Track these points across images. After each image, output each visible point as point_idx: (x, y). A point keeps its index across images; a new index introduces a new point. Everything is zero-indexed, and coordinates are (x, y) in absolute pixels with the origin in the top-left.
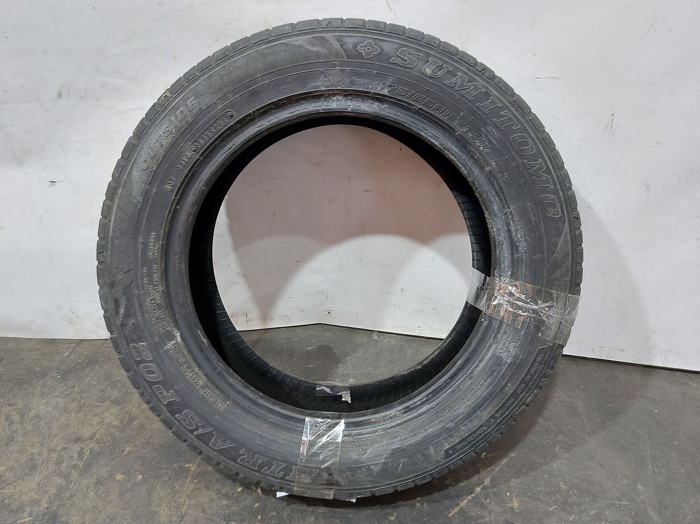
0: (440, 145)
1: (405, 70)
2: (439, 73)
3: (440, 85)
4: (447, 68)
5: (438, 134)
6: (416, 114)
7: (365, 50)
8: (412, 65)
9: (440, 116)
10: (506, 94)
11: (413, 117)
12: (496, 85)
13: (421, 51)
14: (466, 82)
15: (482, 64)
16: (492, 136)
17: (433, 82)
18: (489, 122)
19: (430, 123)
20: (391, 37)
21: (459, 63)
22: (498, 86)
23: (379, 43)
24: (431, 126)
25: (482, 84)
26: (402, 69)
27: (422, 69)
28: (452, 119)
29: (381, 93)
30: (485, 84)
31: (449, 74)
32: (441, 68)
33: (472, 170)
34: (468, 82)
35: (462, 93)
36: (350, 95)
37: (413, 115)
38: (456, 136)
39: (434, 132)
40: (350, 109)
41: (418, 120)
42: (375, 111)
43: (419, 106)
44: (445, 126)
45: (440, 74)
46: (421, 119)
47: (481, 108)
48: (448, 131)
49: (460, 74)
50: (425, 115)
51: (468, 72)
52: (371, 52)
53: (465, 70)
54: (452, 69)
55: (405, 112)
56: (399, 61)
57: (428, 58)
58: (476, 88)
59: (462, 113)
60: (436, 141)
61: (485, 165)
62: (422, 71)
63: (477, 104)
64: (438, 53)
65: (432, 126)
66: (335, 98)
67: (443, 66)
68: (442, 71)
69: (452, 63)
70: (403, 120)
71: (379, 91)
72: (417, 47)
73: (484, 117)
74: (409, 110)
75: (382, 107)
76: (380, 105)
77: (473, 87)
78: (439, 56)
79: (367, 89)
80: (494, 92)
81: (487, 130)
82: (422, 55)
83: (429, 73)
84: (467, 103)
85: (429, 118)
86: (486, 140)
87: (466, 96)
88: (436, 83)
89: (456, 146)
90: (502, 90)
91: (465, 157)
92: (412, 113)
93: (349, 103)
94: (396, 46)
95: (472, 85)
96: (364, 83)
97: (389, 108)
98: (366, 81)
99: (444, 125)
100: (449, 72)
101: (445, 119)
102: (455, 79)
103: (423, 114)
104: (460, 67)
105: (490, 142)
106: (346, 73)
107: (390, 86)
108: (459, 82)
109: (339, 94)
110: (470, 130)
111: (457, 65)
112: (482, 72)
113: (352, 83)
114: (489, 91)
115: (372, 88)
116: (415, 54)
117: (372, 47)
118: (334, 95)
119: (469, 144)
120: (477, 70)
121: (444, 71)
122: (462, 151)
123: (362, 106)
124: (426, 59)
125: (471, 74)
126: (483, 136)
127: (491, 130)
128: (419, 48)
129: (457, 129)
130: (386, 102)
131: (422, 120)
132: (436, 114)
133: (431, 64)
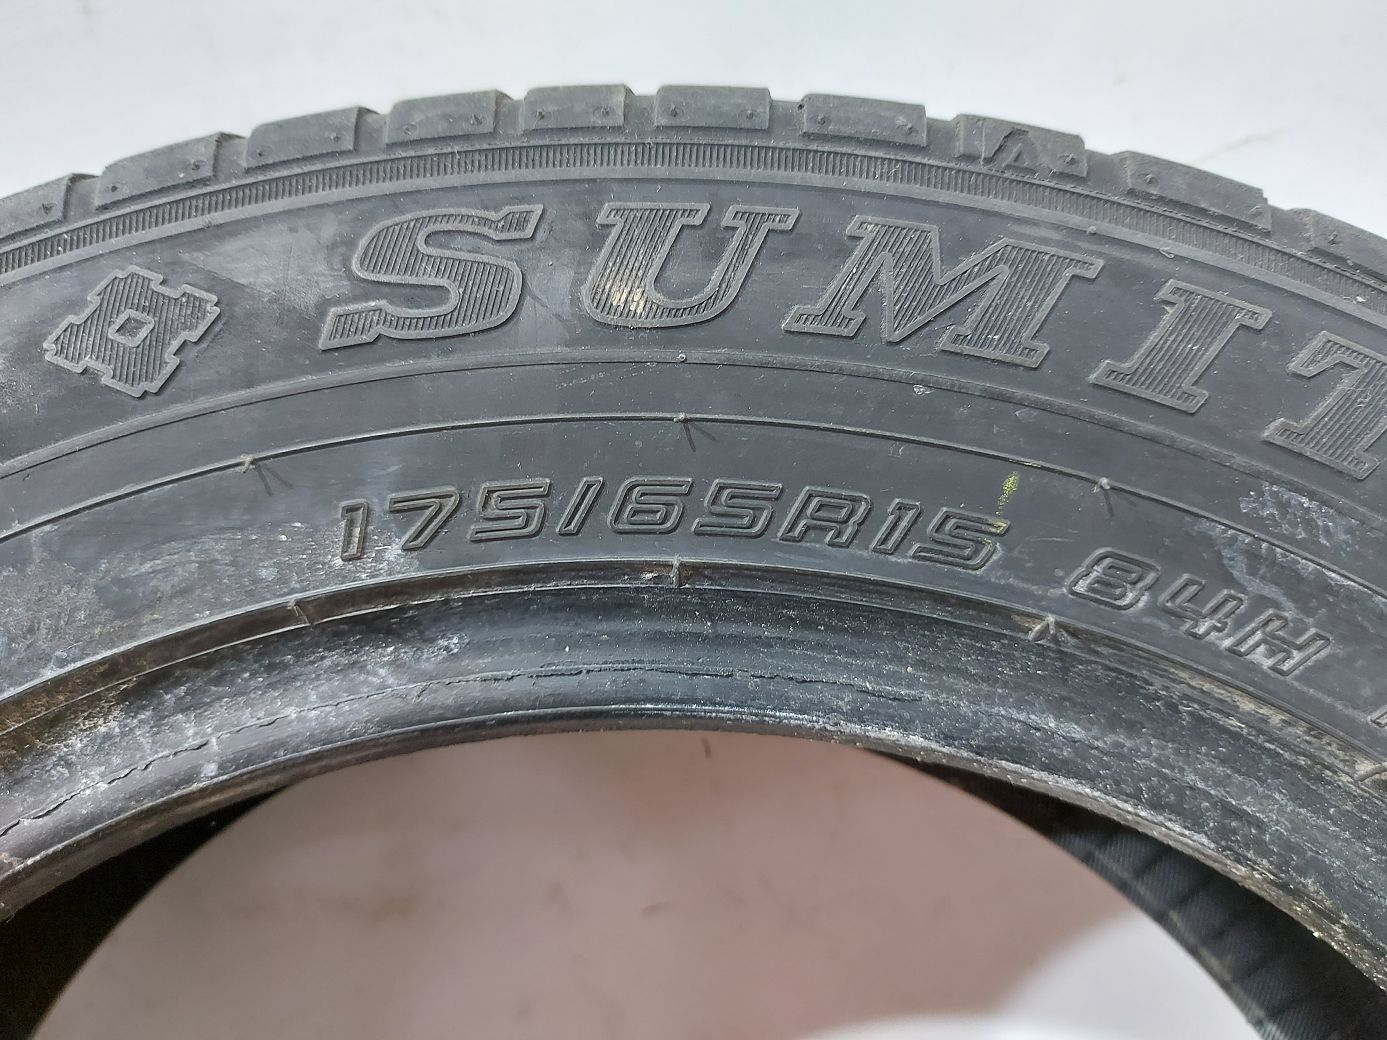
0: (948, 738)
1: (454, 360)
2: (716, 276)
3: (759, 356)
4: (754, 220)
5: (895, 678)
6: (678, 610)
7: (105, 344)
8: (495, 302)
9: (856, 561)
10: (1250, 228)
11: (677, 639)
12: (1147, 197)
13: (521, 191)
14: (936, 258)
15: (974, 123)
16: (1312, 547)
17: (697, 355)
18: (1239, 460)
19: (808, 625)
20: (275, 188)
21: (823, 162)
22: (1161, 199)
23: (199, 258)
24: (821, 646)
25: (1058, 227)
26: (435, 362)
27: (576, 301)
28: (955, 547)
29: (365, 580)
30: (1075, 220)
31: (791, 256)
32: (711, 241)
33: (1239, 814)
34: (951, 255)
35: (944, 342)
36: (163, 679)
37: (671, 626)
38: (1027, 648)
39: (865, 672)
40: (211, 769)
41: (717, 641)
42: (395, 707)
43: (675, 561)
44: (925, 610)
45: (722, 278)
46: (733, 629)
47: (1137, 391)
48: (960, 630)
49: (866, 225)
50: (746, 598)
51: (917, 190)
52: (157, 340)
53: (890, 187)
54: (794, 213)
55: (605, 626)
56: (382, 315)
57: (588, 217)
58: (1030, 268)
59: (1010, 483)
60: (906, 726)
61: (1331, 752)
62: (583, 318)
63: (1092, 378)
64: (644, 152)
65: (831, 639)
66: (77, 743)
67: (727, 220)
68: (726, 257)
69: (781, 175)
70: (607, 683)
71: (342, 576)
72: (482, 177)
73: (1187, 440)
74: (621, 605)
75: (430, 658)
76: (406, 654)
77: (1004, 272)
78: (660, 170)
79: (251, 595)
80: (1169, 246)
81: (1258, 523)
82: (538, 209)
83: (638, 305)
84: (1019, 393)
85: (785, 602)
86: (1272, 591)
87: (986, 353)
88: (722, 353)
89: (1058, 708)
90: (1203, 212)
91: (1149, 750)
92: (649, 613)
93: (189, 730)
94: (330, 228)
95: (995, 259)
96: (207, 566)
97: (478, 648)
98: (216, 547)
99: (913, 609)
100: (789, 245)
101: (903, 566)
102: (849, 266)
103: (734, 594)
104: (845, 183)
105: (1308, 592)
106: (37, 553)
107: (403, 511)
108: (888, 282)
109: (93, 706)
110: (1124, 570)
111: (817, 179)
112: (1008, 158)
113: (123, 604)
114: (1126, 255)
115: (282, 580)
116: (485, 221)
117: (154, 305)
118: (55, 724)
119: (1154, 661)
120: (970, 158)
121: (743, 249)
122: (1113, 723)
123: (291, 712)
124: (580, 226)
125: (945, 196)
126: (1239, 570)
127: (1283, 506)
128: (498, 176)
129: (1025, 596)
130: (444, 617)
131: (748, 629)
132: (822, 558)
133: (627, 239)
